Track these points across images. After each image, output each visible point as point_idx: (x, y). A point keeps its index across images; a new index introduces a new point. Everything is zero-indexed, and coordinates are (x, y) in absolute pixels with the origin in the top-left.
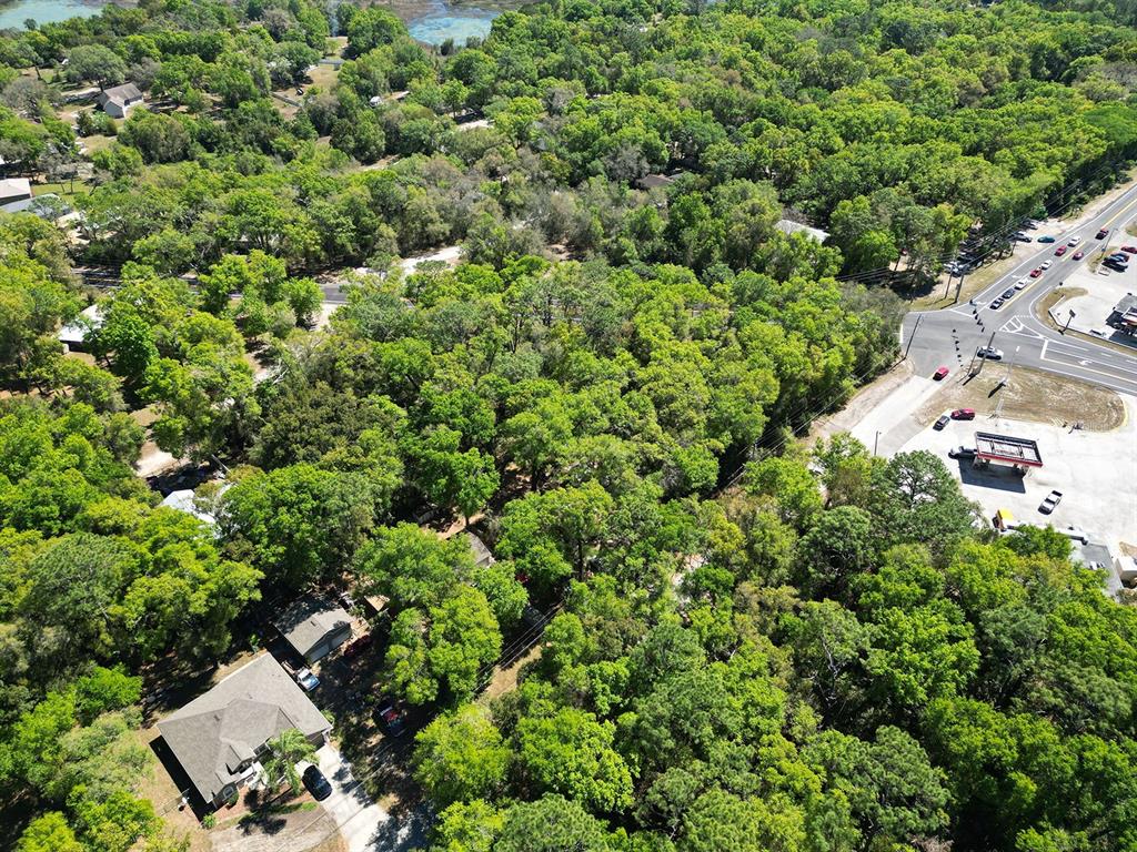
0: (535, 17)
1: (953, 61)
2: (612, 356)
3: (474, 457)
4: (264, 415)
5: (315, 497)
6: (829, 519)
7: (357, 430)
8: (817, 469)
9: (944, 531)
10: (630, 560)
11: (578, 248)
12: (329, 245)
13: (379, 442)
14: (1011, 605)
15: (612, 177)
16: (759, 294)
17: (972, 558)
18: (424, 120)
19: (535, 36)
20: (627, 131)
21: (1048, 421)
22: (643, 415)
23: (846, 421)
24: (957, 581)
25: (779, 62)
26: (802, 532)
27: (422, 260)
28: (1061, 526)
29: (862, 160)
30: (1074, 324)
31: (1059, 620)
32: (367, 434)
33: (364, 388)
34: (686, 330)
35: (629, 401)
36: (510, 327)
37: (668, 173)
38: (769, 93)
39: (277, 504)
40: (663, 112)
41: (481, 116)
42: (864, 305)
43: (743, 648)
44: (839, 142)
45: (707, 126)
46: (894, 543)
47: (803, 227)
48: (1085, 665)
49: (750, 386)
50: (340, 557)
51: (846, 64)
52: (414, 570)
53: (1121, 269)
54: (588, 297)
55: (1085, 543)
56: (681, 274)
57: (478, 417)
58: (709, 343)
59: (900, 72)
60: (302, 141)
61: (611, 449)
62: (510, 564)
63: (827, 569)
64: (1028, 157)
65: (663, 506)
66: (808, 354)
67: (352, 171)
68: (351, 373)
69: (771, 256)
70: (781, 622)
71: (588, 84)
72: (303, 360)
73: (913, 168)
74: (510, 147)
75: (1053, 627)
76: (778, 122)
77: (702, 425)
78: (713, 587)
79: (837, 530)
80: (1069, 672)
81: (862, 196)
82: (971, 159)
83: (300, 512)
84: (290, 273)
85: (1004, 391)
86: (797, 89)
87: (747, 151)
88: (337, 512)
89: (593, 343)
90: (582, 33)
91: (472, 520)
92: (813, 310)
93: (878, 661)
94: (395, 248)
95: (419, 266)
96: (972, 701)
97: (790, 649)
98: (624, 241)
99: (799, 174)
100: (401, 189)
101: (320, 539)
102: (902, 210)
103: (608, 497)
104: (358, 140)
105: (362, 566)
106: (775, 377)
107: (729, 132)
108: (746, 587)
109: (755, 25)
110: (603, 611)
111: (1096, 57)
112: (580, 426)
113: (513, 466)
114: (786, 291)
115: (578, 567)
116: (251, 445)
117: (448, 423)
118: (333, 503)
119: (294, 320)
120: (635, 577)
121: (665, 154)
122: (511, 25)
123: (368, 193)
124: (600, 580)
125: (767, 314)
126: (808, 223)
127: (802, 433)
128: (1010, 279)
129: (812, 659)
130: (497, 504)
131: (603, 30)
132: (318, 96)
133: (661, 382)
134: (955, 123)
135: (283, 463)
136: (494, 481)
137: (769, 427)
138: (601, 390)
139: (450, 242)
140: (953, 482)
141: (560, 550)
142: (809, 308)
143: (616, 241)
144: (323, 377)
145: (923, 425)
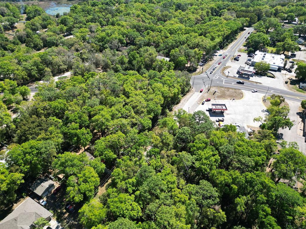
0: (82, 6)
1: (193, 13)
2: (119, 97)
3: (84, 130)
4: (17, 128)
5: (37, 149)
6: (181, 131)
7: (47, 128)
8: (176, 119)
9: (208, 129)
10: (132, 151)
11: (105, 69)
12: (30, 75)
13: (55, 130)
14: (225, 144)
15: (111, 48)
16: (155, 76)
17: (215, 135)
18: (54, 37)
19: (83, 11)
20: (113, 36)
21: (227, 99)
22: (130, 111)
23: (181, 106)
24: (212, 141)
25: (151, 15)
26: (174, 135)
27: (60, 76)
28: (233, 123)
29: (175, 39)
30: (229, 75)
31: (236, 146)
32: (50, 129)
33: (47, 115)
34: (138, 88)
35: (126, 108)
36: (89, 92)
37: (126, 46)
38: (149, 23)
39: (25, 154)
40: (122, 30)
41: (71, 34)
42: (181, 76)
43: (164, 168)
44: (169, 35)
45: (135, 33)
46: (197, 134)
47: (163, 57)
48: (244, 156)
49: (156, 100)
50: (47, 165)
51: (167, 15)
52: (71, 165)
53: (238, 60)
54: (110, 82)
55: (239, 127)
56: (134, 73)
57: (83, 119)
58: (144, 90)
59: (181, 16)
60: (16, 46)
61: (123, 122)
62: (99, 158)
63: (182, 144)
64: (213, 35)
65: (139, 135)
66: (169, 90)
67: (34, 53)
68: (43, 112)
69: (156, 66)
70: (173, 159)
71: (101, 24)
72: (27, 110)
73: (187, 40)
74: (81, 43)
75: (235, 148)
76: (153, 31)
77: (146, 112)
78: (154, 153)
79: (183, 133)
80: (240, 158)
81: (176, 48)
82: (200, 37)
83: (33, 154)
84: (19, 85)
85: (216, 93)
86: (156, 22)
87: (146, 39)
88: (45, 153)
89: (113, 94)
90: (97, 10)
91: (86, 148)
92: (169, 78)
93: (197, 165)
94: (51, 74)
95: (59, 78)
96: (220, 169)
97: (176, 166)
98: (117, 65)
99: (160, 44)
100: (50, 57)
101: (40, 161)
102: (186, 51)
103: (124, 135)
104: (34, 44)
105: (55, 167)
106: (162, 97)
107: (141, 34)
108: (163, 152)
109: (143, 6)
110: (127, 166)
111: (225, 10)
112: (113, 117)
113: (95, 131)
114: (162, 74)
115: (118, 155)
116: (14, 137)
117: (74, 122)
118: (43, 150)
119: (22, 99)
120: (134, 155)
121: (125, 41)
122: (76, 8)
123: (40, 59)
124: (124, 157)
125: (158, 81)
126: (164, 56)
127: (171, 110)
128: (214, 65)
129: (182, 167)
130: (93, 142)
131: (102, 9)
132: (20, 32)
133: (133, 102)
134: (196, 28)
135: (25, 141)
136: (91, 136)
137: (162, 110)
138: (118, 106)
139: (67, 71)
140: (208, 117)
141: (112, 152)
142: (168, 78)
143: (115, 66)
144: (34, 114)
145: (199, 104)
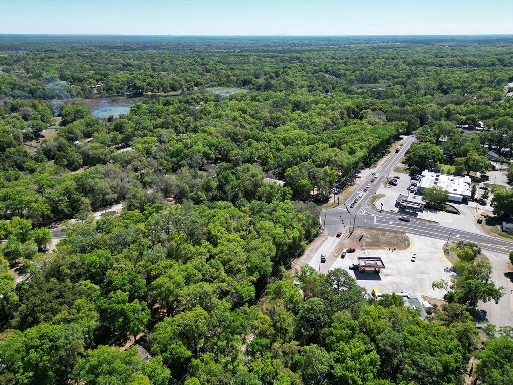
0: (150, 105)
1: (319, 114)
2: (200, 244)
3: (136, 304)
4: (20, 300)
5: (50, 341)
6: (307, 305)
7: (73, 300)
8: (298, 283)
9: (354, 302)
10: (220, 343)
11: (179, 198)
12: (55, 210)
13: (86, 305)
14: (387, 331)
15: (191, 167)
16: (260, 210)
17: (367, 313)
18: (101, 150)
19: (150, 112)
20: (195, 148)
21: (383, 248)
22: (218, 270)
23: (305, 260)
24: (363, 325)
25: (254, 118)
26: (296, 314)
27: (104, 212)
28: (398, 292)
29: (292, 153)
30: (383, 209)
31: (407, 334)
32: (79, 301)
33: (76, 278)
34: (232, 229)
35: (210, 264)
36: (150, 237)
37: (215, 164)
38: (252, 130)
39: (28, 348)
40: (210, 139)
41: (129, 146)
42: (303, 209)
43: (279, 377)
44: (282, 146)
45: (229, 144)
46: (335, 312)
47: (274, 180)
48: (422, 353)
49: (263, 249)
50: (66, 371)
51: (280, 117)
52: (108, 371)
53: (395, 185)
54: (186, 219)
55: (409, 298)
56: (227, 205)
57: (136, 284)
58: (243, 233)
59: (300, 119)
60: (39, 164)
61: (204, 289)
62: (160, 358)
63: (309, 329)
64: (353, 146)
65: (232, 313)
66: (285, 232)
67: (66, 175)
68: (68, 271)
69: (263, 193)
70: (294, 360)
71: (176, 130)
72: (42, 269)
73: (312, 154)
74: (143, 158)
75: (405, 338)
76: (258, 140)
77: (245, 271)
78: (260, 348)
79: (310, 310)
80: (416, 357)
81: (294, 166)
82: (332, 149)
83: (42, 350)
84: (34, 226)
85: (364, 238)
86: (263, 127)
87: (247, 152)
88: (63, 347)
89: (191, 239)
90: (171, 110)
91: (138, 338)
92: (284, 213)
93: (338, 370)
94: (90, 208)
95: (102, 215)
96: (381, 380)
97: (300, 373)
98: (200, 193)
99: (269, 160)
100: (92, 181)
101: (54, 364)
102: (311, 170)
103: (206, 313)
104: (68, 161)
105: (78, 375)
106: (273, 244)
107: (238, 146)
108: (276, 345)
109: (242, 104)
110: (210, 373)
111: (368, 110)
112: (188, 280)
113: (157, 306)
114: (271, 207)
115: (195, 352)
116: (12, 318)
117: (121, 289)
118: (61, 342)
119: (36, 249)
120: (223, 351)
121: (213, 156)
122: (139, 108)
123: (75, 184)
124: (206, 356)
125: (265, 217)
126: (276, 179)
127: (288, 267)
128: (356, 193)
129: (310, 375)
130: (150, 327)
131: (180, 109)
132: (47, 143)
133: (224, 253)
134: (324, 136)
135: (31, 325)
136: (148, 314)
137: (274, 266)
138: (197, 261)
139: (117, 202)
140: (353, 280)
141: (185, 345)
142: (281, 213)
143: (196, 193)
144: (53, 276)
145: (336, 257)
